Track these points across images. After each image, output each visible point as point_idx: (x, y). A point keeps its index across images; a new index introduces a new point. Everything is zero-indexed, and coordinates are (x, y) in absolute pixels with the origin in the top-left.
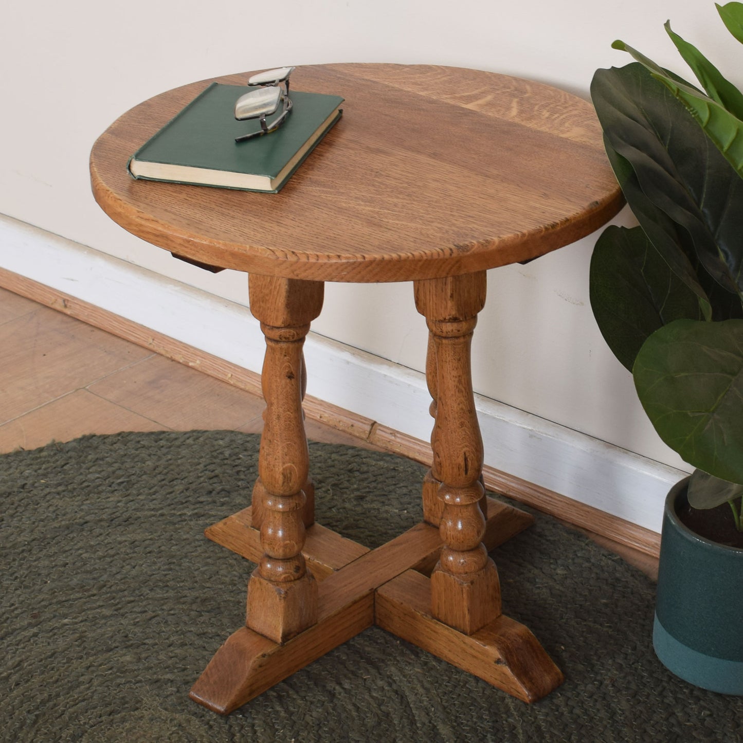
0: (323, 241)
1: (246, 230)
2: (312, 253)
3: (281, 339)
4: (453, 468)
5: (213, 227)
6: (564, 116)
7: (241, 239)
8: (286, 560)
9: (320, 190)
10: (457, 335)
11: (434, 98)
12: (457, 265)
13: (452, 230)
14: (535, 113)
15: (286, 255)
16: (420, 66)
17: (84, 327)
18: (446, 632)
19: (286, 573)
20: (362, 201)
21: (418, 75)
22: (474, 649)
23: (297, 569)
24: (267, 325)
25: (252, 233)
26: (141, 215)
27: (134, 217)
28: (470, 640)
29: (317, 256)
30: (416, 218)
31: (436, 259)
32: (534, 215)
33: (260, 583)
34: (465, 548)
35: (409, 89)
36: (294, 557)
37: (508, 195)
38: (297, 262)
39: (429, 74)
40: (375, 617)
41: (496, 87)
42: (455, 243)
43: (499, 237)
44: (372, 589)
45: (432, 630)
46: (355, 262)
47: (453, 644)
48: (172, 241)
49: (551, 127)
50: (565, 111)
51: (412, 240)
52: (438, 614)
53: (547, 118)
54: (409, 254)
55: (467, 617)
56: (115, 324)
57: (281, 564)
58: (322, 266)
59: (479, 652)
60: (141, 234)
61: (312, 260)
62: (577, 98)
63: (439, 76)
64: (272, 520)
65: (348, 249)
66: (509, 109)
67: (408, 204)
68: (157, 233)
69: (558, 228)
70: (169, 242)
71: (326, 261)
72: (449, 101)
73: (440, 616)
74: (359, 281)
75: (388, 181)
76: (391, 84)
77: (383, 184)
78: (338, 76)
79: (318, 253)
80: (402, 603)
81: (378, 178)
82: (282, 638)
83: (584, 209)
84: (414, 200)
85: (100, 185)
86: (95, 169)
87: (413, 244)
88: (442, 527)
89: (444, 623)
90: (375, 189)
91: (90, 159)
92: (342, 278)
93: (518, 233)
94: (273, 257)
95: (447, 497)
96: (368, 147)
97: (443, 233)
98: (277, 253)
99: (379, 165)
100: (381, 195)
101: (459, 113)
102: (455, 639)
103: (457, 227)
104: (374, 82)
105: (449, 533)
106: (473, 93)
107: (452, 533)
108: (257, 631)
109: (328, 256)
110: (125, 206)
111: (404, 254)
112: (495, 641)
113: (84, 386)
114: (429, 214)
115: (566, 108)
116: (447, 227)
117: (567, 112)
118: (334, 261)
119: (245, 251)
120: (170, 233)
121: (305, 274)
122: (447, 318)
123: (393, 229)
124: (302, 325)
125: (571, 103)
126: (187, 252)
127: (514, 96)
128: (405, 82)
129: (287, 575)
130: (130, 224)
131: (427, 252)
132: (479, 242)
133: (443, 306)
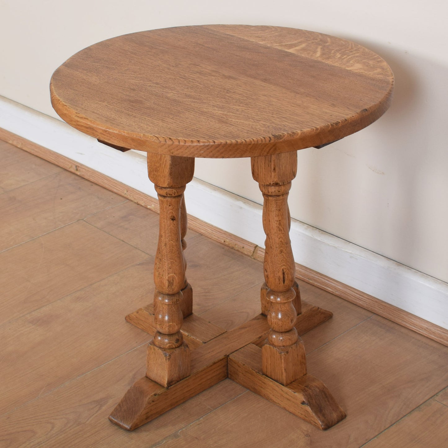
0: (189, 132)
1: (142, 125)
2: (181, 139)
3: (167, 195)
4: (275, 279)
5: (122, 122)
6: (350, 57)
7: (138, 130)
8: (170, 335)
9: (190, 101)
10: (278, 194)
11: (269, 45)
12: (274, 148)
13: (272, 126)
14: (332, 55)
15: (166, 140)
16: (262, 26)
17: (86, 182)
18: (271, 384)
19: (170, 343)
20: (217, 108)
21: (260, 32)
22: (288, 395)
23: (177, 341)
24: (158, 186)
25: (146, 126)
26: (78, 115)
27: (74, 116)
28: (285, 389)
29: (185, 141)
30: (249, 118)
31: (261, 144)
32: (325, 117)
33: (154, 349)
34: (283, 330)
35: (254, 40)
36: (175, 333)
37: (309, 105)
38: (172, 145)
39: (267, 31)
40: (227, 373)
41: (308, 39)
42: (273, 134)
43: (301, 130)
44: (226, 355)
45: (262, 382)
46: (208, 145)
47: (275, 391)
48: (96, 131)
49: (341, 63)
50: (351, 53)
51: (246, 131)
52: (266, 372)
53: (339, 58)
54: (243, 140)
55: (284, 374)
56: (106, 181)
57: (167, 337)
58: (188, 147)
59: (291, 397)
60: (78, 127)
61: (182, 144)
62: (359, 46)
63: (273, 33)
64: (161, 309)
65: (204, 137)
66: (315, 52)
67: (245, 109)
68: (88, 126)
69: (340, 125)
70: (94, 132)
71: (191, 144)
72: (277, 47)
73: (267, 373)
74: (211, 157)
75: (233, 95)
76: (242, 37)
77: (231, 97)
78: (210, 32)
79: (186, 139)
80: (244, 365)
81: (228, 94)
82: (167, 384)
83: (357, 113)
84: (249, 107)
85: (55, 97)
86: (53, 87)
87: (247, 134)
88: (269, 317)
89: (270, 378)
90: (225, 100)
91: (51, 81)
92: (201, 155)
93: (314, 128)
94: (157, 141)
95: (272, 297)
96: (223, 75)
97: (266, 128)
98: (160, 139)
99: (229, 86)
100: (229, 104)
101: (283, 55)
102: (276, 388)
103: (275, 124)
104: (232, 36)
105: (273, 320)
106: (293, 42)
107: (275, 320)
108: (152, 379)
109: (192, 141)
110: (69, 109)
111: (240, 141)
112: (301, 390)
113: (83, 218)
114: (258, 116)
115: (352, 52)
116: (268, 124)
117: (352, 54)
118: (195, 144)
119: (140, 137)
120: (95, 126)
121: (178, 152)
122: (272, 183)
123: (234, 124)
124: (180, 186)
125: (355, 49)
126: (105, 138)
127: (320, 45)
128: (251, 36)
129: (171, 344)
130: (71, 121)
131: (254, 139)
132: (288, 133)
133: (269, 176)
